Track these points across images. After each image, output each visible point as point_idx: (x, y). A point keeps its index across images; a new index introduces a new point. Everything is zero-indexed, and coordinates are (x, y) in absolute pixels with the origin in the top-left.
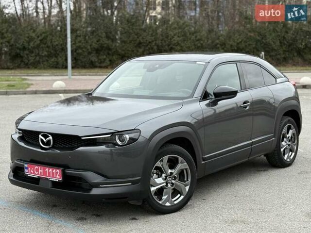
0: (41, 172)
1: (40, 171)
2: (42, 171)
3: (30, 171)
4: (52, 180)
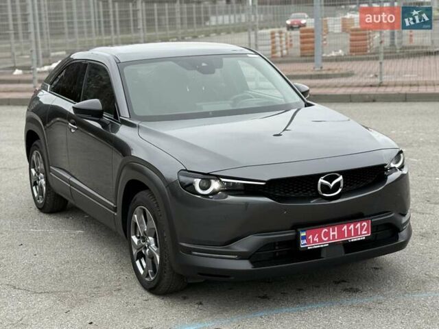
0: (334, 236)
1: (332, 233)
2: (336, 233)
3: (311, 240)
4: (355, 240)
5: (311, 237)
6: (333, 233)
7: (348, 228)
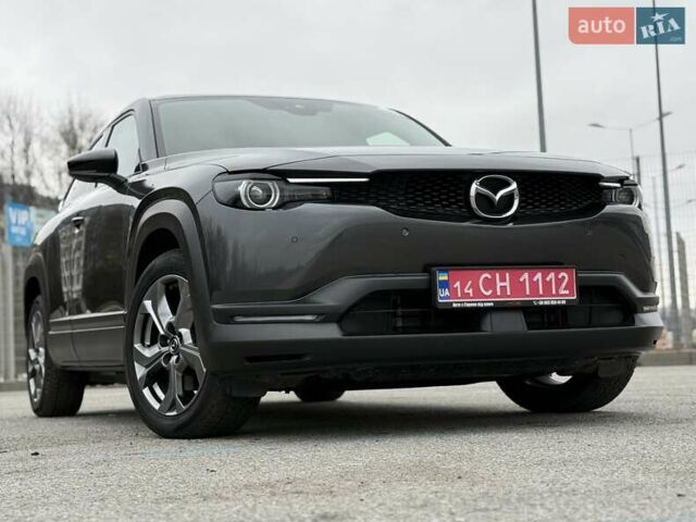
0: (503, 289)
1: (499, 284)
2: (507, 284)
3: (459, 291)
4: (546, 303)
5: (458, 284)
6: (503, 284)
7: (531, 277)
